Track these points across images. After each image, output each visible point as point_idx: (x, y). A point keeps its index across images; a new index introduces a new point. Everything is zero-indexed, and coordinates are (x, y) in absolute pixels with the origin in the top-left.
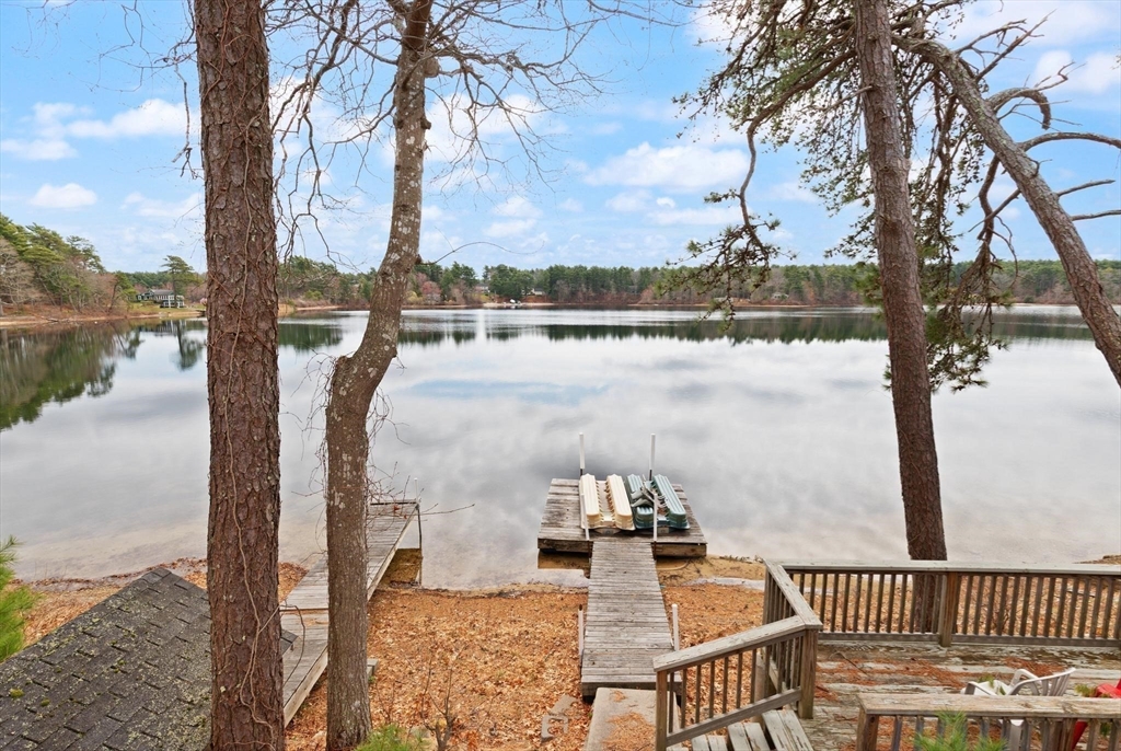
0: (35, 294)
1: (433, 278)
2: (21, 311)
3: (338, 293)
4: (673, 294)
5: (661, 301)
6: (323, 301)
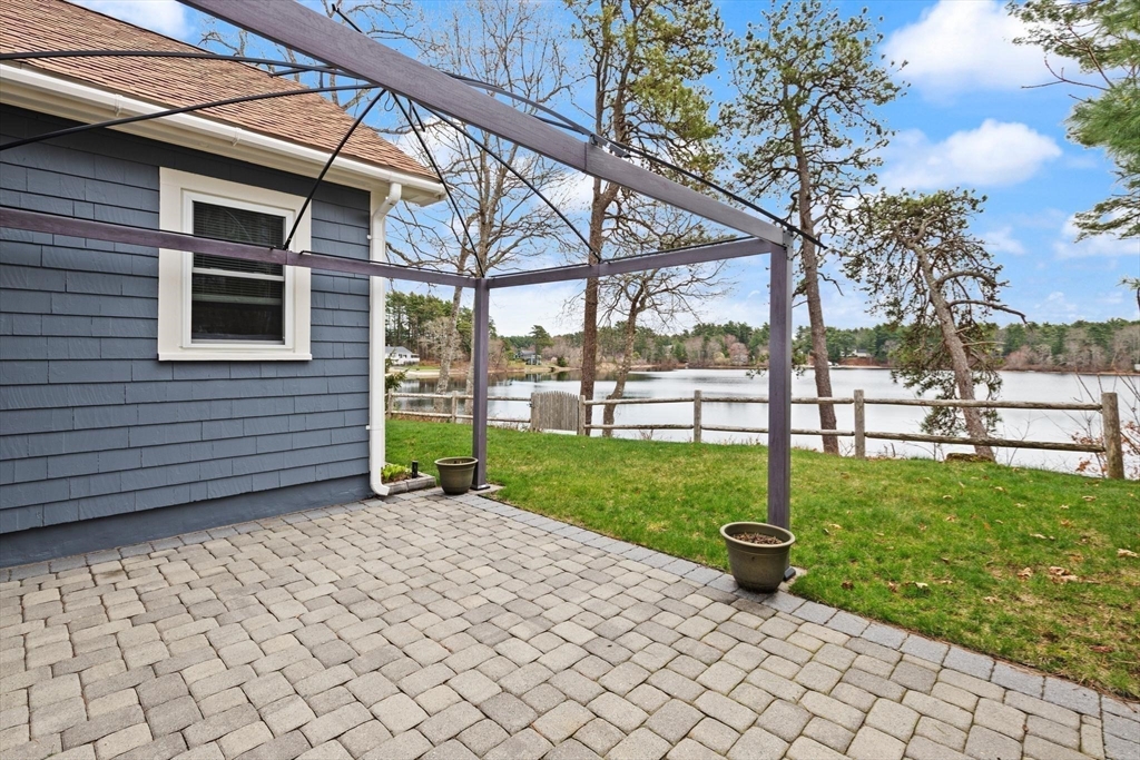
1: (742, 340)
3: (653, 353)
4: (1061, 357)
5: (1040, 366)
6: (640, 361)
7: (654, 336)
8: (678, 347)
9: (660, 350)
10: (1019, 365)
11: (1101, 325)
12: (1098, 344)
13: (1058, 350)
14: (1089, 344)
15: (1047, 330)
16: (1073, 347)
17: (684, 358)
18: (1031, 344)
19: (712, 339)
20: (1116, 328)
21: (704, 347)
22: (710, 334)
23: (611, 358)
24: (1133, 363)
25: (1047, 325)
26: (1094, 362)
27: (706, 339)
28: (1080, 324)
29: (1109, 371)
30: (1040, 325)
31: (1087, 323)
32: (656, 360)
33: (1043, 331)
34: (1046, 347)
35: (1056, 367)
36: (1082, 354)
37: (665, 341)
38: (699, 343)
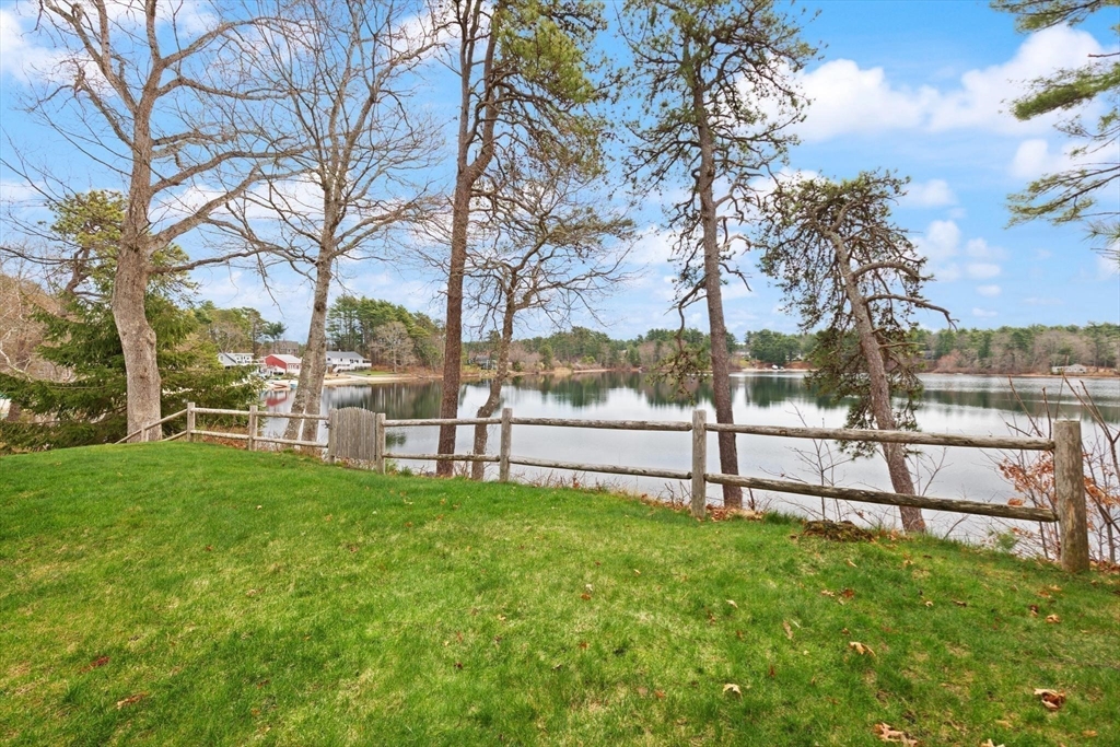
0: (413, 359)
2: (405, 371)
3: (608, 357)
4: (987, 361)
5: (967, 369)
6: (595, 365)
7: (608, 341)
8: (632, 352)
9: (614, 355)
10: (949, 368)
11: (1023, 330)
12: (1020, 348)
13: (984, 353)
14: (1012, 348)
15: (975, 335)
16: (997, 351)
17: (638, 362)
18: (960, 348)
19: (665, 344)
20: (1036, 334)
21: (657, 351)
22: (664, 339)
23: (566, 362)
24: (1051, 366)
25: (975, 331)
26: (1016, 365)
27: (659, 344)
28: (1004, 330)
29: (1029, 373)
30: (969, 330)
31: (1010, 329)
32: (611, 364)
33: (972, 336)
34: (974, 351)
35: (984, 369)
36: (1006, 357)
37: (621, 345)
38: (651, 348)
